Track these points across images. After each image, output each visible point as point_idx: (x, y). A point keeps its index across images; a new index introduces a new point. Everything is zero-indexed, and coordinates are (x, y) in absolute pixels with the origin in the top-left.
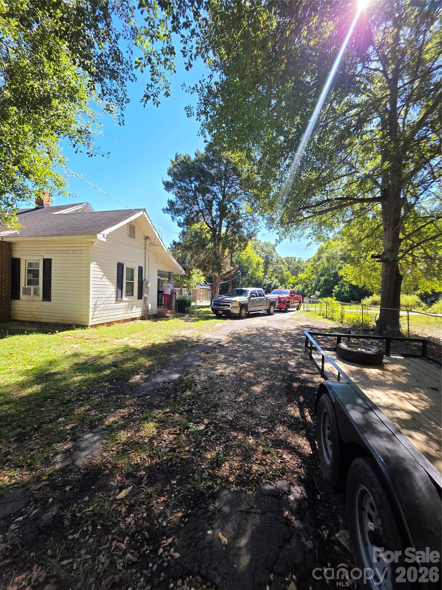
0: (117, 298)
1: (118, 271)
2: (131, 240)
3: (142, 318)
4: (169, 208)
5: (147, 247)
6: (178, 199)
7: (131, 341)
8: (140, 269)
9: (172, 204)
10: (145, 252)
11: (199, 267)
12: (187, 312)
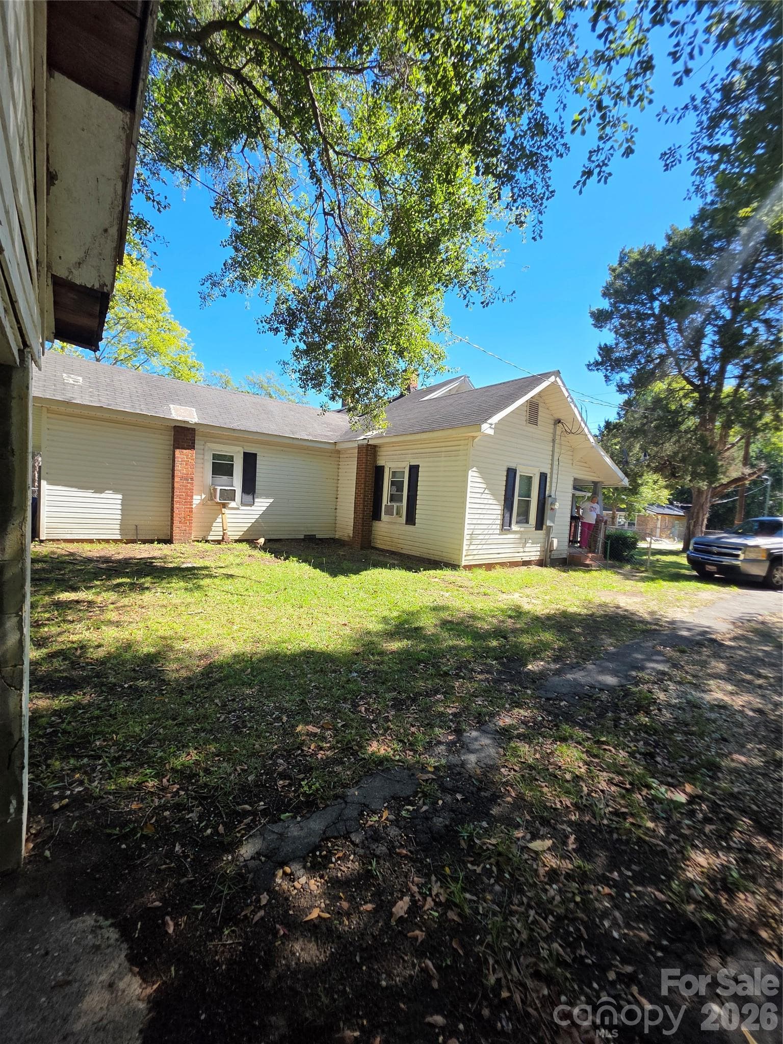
0: (503, 525)
1: (507, 481)
2: (531, 428)
3: (541, 563)
4: (600, 360)
5: (557, 437)
6: (621, 339)
7: (525, 600)
8: (543, 477)
9: (606, 351)
10: (553, 447)
11: (656, 470)
12: (628, 560)
